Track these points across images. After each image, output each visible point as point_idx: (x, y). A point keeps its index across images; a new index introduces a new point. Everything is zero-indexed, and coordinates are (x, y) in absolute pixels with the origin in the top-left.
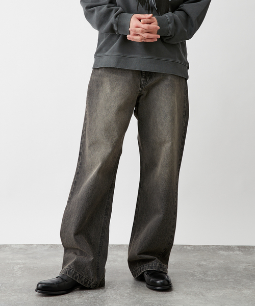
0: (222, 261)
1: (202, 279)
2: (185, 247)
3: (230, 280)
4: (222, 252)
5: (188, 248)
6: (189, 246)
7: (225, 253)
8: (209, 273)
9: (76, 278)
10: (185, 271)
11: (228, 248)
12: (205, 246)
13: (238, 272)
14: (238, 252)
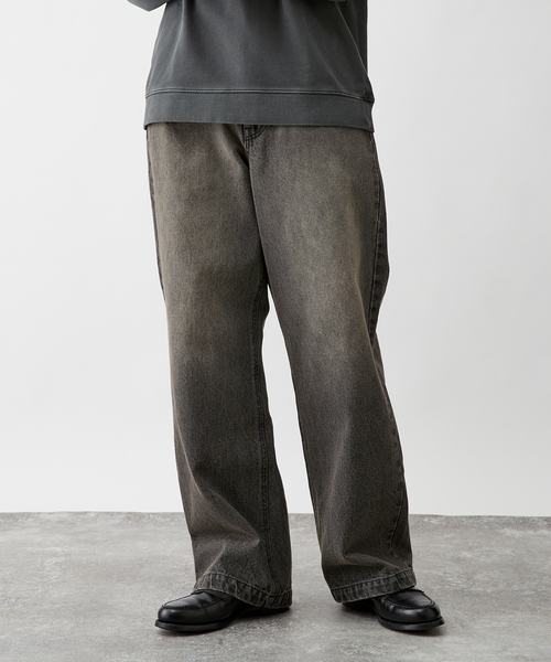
0: (508, 552)
1: (462, 590)
2: (426, 519)
3: (526, 593)
4: (508, 531)
5: (434, 521)
6: (436, 516)
7: (517, 533)
8: (479, 577)
9: (231, 589)
10: (424, 572)
11: (524, 523)
12: (470, 517)
13: (544, 575)
14: (545, 532)
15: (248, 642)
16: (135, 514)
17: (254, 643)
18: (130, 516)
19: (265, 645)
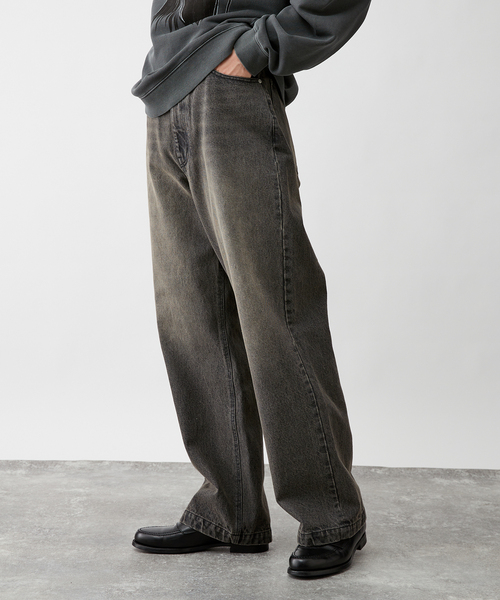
0: (439, 496)
1: (403, 527)
2: (373, 470)
3: (453, 530)
4: (438, 480)
5: (379, 472)
6: (380, 468)
7: (445, 482)
8: (416, 516)
9: (198, 526)
10: (373, 512)
11: (450, 473)
12: (408, 469)
13: (468, 515)
14: (467, 481)
15: (235, 566)
16: (141, 463)
17: (240, 568)
18: (137, 465)
19: (249, 569)
